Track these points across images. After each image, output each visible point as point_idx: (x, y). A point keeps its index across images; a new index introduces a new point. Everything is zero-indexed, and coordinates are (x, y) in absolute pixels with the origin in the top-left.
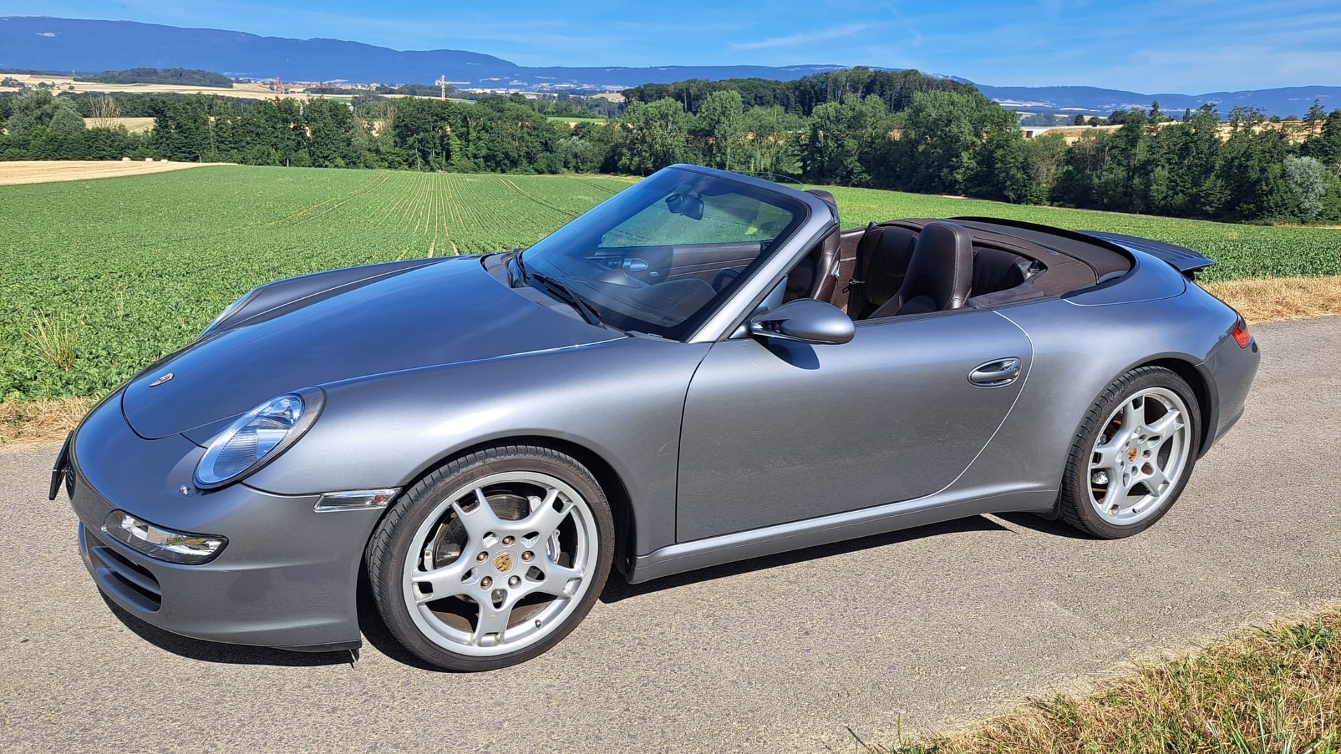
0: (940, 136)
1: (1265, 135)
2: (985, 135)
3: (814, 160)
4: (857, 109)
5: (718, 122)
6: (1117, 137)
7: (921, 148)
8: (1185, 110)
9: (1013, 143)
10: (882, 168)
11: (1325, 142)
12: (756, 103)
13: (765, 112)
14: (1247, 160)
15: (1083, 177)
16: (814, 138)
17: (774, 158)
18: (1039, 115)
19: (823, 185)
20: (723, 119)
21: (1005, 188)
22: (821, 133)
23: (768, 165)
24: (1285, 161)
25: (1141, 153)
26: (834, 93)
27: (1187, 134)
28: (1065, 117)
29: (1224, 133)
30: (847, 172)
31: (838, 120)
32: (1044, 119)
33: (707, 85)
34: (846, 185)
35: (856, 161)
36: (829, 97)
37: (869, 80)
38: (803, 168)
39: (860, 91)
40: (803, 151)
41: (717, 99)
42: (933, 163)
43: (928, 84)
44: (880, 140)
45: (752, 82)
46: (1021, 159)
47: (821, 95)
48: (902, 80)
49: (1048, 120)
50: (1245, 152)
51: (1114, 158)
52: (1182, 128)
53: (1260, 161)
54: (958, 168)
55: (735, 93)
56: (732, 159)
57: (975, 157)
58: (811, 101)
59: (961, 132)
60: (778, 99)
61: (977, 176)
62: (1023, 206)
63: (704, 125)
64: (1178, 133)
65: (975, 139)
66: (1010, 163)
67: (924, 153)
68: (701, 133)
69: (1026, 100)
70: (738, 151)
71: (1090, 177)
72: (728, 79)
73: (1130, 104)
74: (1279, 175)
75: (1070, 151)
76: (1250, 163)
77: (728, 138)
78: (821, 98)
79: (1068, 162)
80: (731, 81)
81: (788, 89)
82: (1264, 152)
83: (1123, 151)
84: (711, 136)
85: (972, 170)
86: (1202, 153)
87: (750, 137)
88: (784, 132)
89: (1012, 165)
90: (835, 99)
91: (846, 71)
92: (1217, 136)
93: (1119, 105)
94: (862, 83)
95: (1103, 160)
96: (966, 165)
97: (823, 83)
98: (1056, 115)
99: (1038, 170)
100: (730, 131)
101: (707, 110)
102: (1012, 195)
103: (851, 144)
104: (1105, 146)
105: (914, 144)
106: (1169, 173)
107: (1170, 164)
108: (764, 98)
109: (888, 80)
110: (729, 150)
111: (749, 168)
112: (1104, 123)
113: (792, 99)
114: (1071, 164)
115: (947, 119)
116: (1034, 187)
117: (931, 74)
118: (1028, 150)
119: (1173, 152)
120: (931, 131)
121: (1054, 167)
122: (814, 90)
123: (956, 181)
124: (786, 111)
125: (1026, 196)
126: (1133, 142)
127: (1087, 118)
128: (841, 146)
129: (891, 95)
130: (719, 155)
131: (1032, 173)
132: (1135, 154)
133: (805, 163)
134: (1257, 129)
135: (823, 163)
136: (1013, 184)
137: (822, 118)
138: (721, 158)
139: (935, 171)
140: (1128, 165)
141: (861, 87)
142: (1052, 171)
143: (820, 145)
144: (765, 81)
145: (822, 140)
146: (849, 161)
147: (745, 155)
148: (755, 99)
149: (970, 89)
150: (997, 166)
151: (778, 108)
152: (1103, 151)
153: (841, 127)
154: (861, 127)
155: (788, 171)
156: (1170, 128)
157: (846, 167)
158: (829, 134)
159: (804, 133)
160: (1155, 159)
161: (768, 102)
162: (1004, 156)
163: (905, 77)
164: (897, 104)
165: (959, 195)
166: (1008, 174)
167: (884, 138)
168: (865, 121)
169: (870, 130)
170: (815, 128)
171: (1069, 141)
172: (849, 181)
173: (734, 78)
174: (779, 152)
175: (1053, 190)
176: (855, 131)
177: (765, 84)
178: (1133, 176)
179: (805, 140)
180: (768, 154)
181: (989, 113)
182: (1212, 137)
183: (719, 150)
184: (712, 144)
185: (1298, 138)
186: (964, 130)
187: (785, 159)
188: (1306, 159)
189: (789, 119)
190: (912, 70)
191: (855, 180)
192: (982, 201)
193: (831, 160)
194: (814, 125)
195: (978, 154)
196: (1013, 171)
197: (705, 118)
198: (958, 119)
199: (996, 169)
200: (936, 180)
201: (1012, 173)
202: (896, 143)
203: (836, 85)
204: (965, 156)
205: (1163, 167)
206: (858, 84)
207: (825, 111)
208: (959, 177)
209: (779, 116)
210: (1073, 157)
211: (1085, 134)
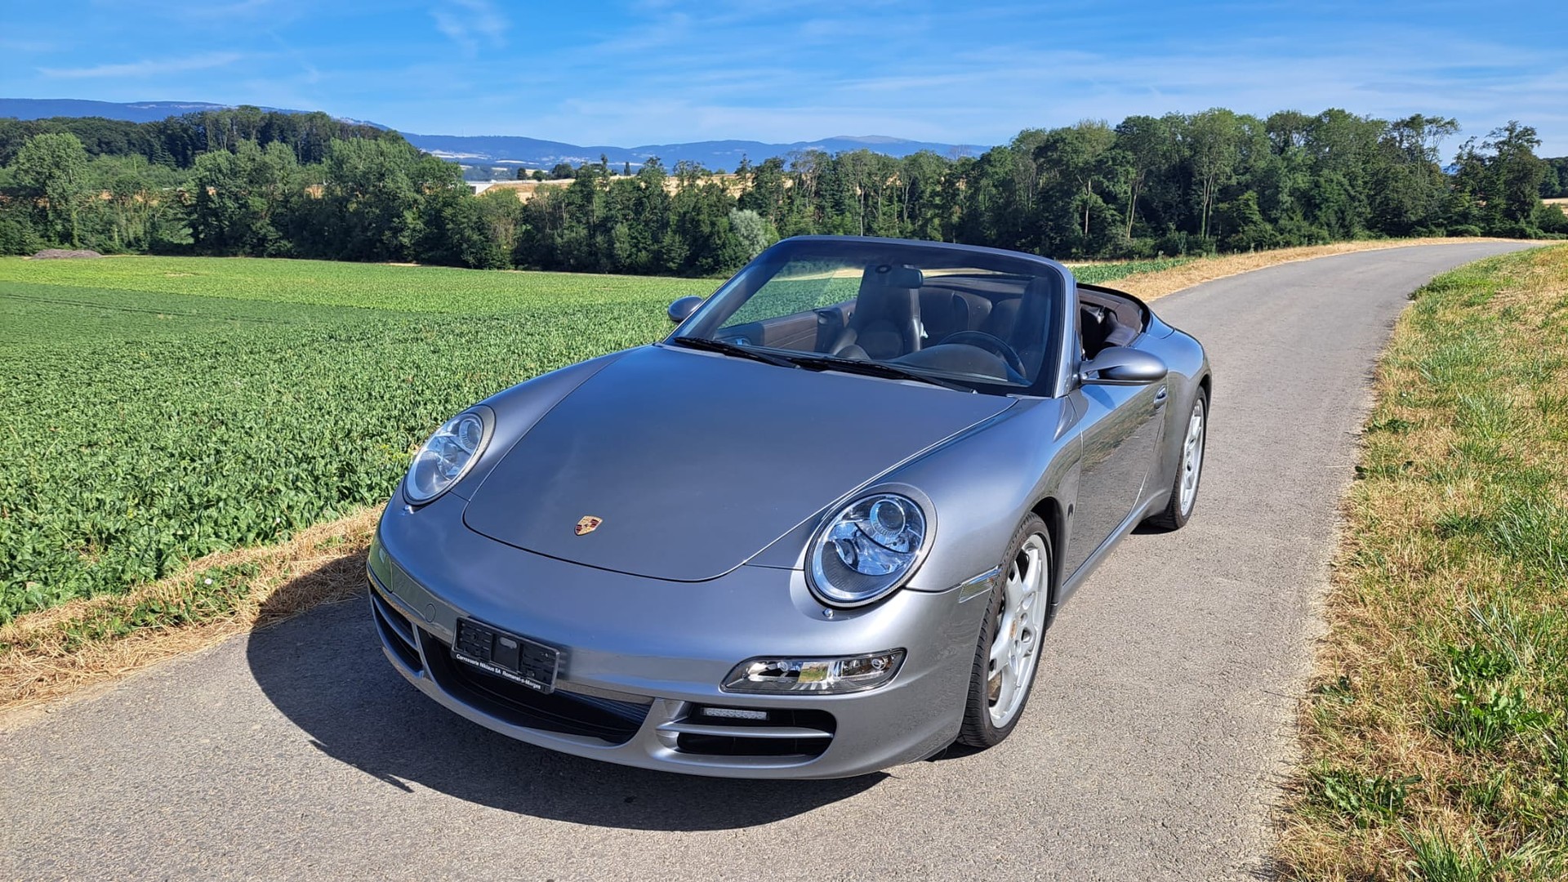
0: (373, 193)
1: (710, 188)
2: (427, 191)
3: (207, 225)
4: (257, 159)
5: (50, 176)
6: (572, 192)
7: (352, 207)
8: (624, 164)
9: (461, 199)
10: (305, 232)
11: (757, 196)
12: (102, 151)
13: (118, 163)
14: (698, 215)
15: (543, 236)
16: (203, 196)
17: (148, 224)
18: (475, 168)
19: (228, 256)
20: (57, 173)
21: (462, 252)
22: (211, 191)
23: (141, 234)
24: (730, 214)
25: (598, 209)
26: (218, 139)
27: (639, 189)
28: (503, 171)
29: (672, 186)
30: (259, 239)
31: (234, 173)
32: (482, 173)
33: (16, 125)
34: (260, 255)
35: (268, 224)
36: (211, 143)
37: (263, 124)
38: (195, 235)
39: (253, 137)
40: (189, 214)
41: (42, 145)
42: (370, 224)
43: (341, 130)
44: (296, 197)
45: (89, 122)
46: (474, 219)
47: (198, 140)
48: (307, 125)
49: (486, 175)
50: (695, 206)
51: (572, 215)
52: (632, 182)
53: (709, 215)
54: (402, 230)
55: (71, 137)
56: (82, 227)
57: (420, 217)
58: (185, 148)
59: (398, 188)
60: (134, 146)
61: (426, 238)
62: (486, 271)
63: (28, 180)
64: (629, 188)
65: (418, 197)
66: (463, 223)
67: (356, 213)
68: (23, 193)
69: (457, 151)
70: (89, 216)
71: (552, 237)
72: (51, 117)
73: (569, 156)
74: (728, 228)
75: (525, 209)
76: (701, 217)
77: (70, 198)
78: (199, 143)
79: (525, 221)
80: (55, 120)
81: (149, 132)
82: (710, 206)
83: (581, 207)
84: (41, 197)
85: (420, 232)
86: (655, 208)
87: (105, 196)
88: (156, 189)
89: (465, 225)
90: (219, 145)
91: (229, 110)
92: (665, 189)
93: (558, 158)
94: (254, 127)
95: (561, 218)
96: (411, 226)
97: (199, 125)
98: (494, 168)
99: (495, 230)
100: (73, 188)
101: (28, 161)
102: (471, 260)
103: (257, 203)
104: (560, 203)
105: (342, 202)
106: (629, 229)
107: (627, 220)
108: (112, 144)
109: (288, 124)
110: (74, 215)
111: (111, 238)
112: (548, 177)
113: (157, 145)
114: (529, 223)
115: (379, 173)
116: (494, 250)
117: (339, 118)
118: (480, 208)
119: (628, 208)
120: (361, 185)
121: (512, 227)
122: (189, 136)
123: (402, 246)
124: (150, 160)
125: (486, 260)
126: (588, 197)
127: (530, 172)
128: (245, 206)
129: (296, 143)
130: (59, 221)
131: (490, 233)
132: (593, 211)
133: (195, 229)
134: (700, 183)
135: (222, 229)
136: (470, 247)
137: (209, 170)
138: (63, 226)
139: (374, 234)
140: (588, 223)
141: (254, 132)
142: (511, 231)
143: (213, 206)
144: (109, 121)
145: (216, 199)
146: (259, 224)
147: (101, 220)
148: (99, 145)
149: (395, 138)
150: (449, 227)
151: (137, 158)
152: (560, 207)
153: (239, 182)
154: (267, 182)
155: (171, 240)
156: (620, 183)
157: (256, 233)
158: (224, 192)
159: (188, 191)
160: (612, 216)
161: (120, 150)
162: (454, 215)
163: (311, 120)
164: (308, 153)
165: (410, 262)
166: (462, 235)
167: (301, 196)
168: (272, 175)
169: (280, 185)
170: (202, 184)
171: (523, 197)
172: (263, 251)
173: (60, 116)
174: (154, 216)
175: (515, 252)
176: (261, 187)
177: (112, 126)
178: (594, 234)
179: (190, 199)
180: (137, 219)
181: (428, 166)
182: (662, 191)
183: (59, 215)
184: (45, 207)
185: (735, 193)
186: (401, 185)
187: (164, 224)
188: (747, 213)
189: (157, 173)
190: (318, 113)
191: (271, 249)
192: (439, 268)
193: (232, 224)
194: (200, 180)
195: (424, 213)
196: (468, 233)
197: (26, 172)
198: (392, 172)
199: (448, 230)
200: (378, 245)
201: (467, 234)
202: (317, 201)
203: (218, 129)
204: (409, 216)
205: (622, 223)
206: (249, 127)
207: (213, 162)
208: (406, 241)
209: (140, 169)
210: (529, 214)
211: (537, 190)
